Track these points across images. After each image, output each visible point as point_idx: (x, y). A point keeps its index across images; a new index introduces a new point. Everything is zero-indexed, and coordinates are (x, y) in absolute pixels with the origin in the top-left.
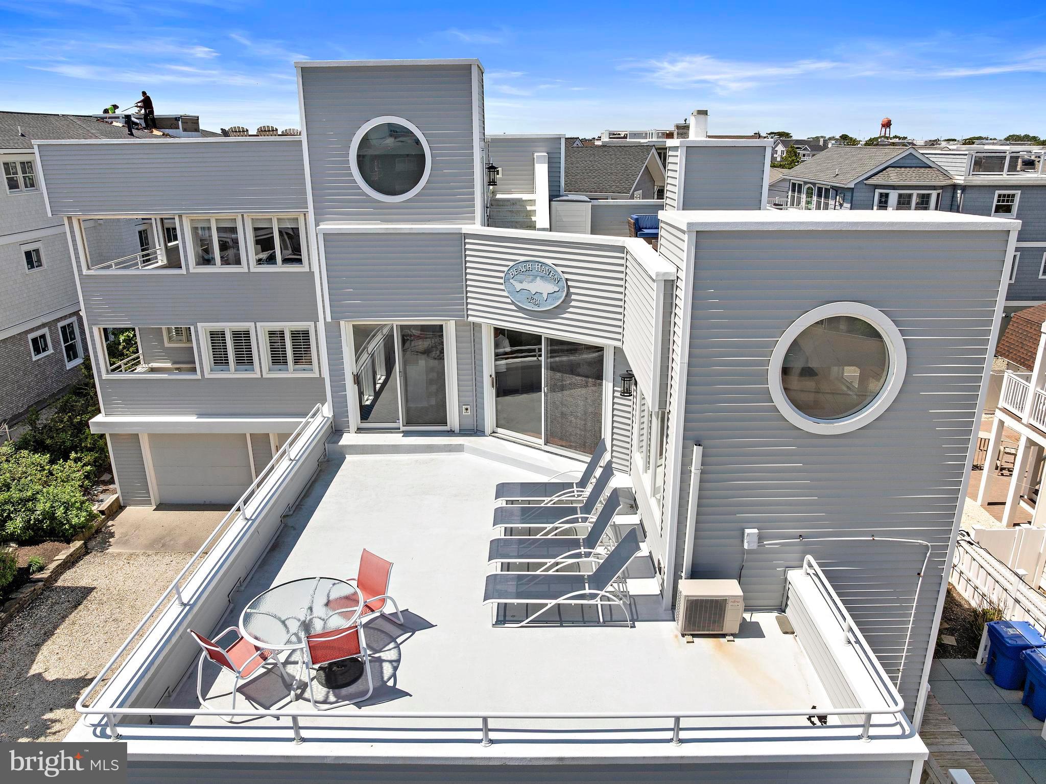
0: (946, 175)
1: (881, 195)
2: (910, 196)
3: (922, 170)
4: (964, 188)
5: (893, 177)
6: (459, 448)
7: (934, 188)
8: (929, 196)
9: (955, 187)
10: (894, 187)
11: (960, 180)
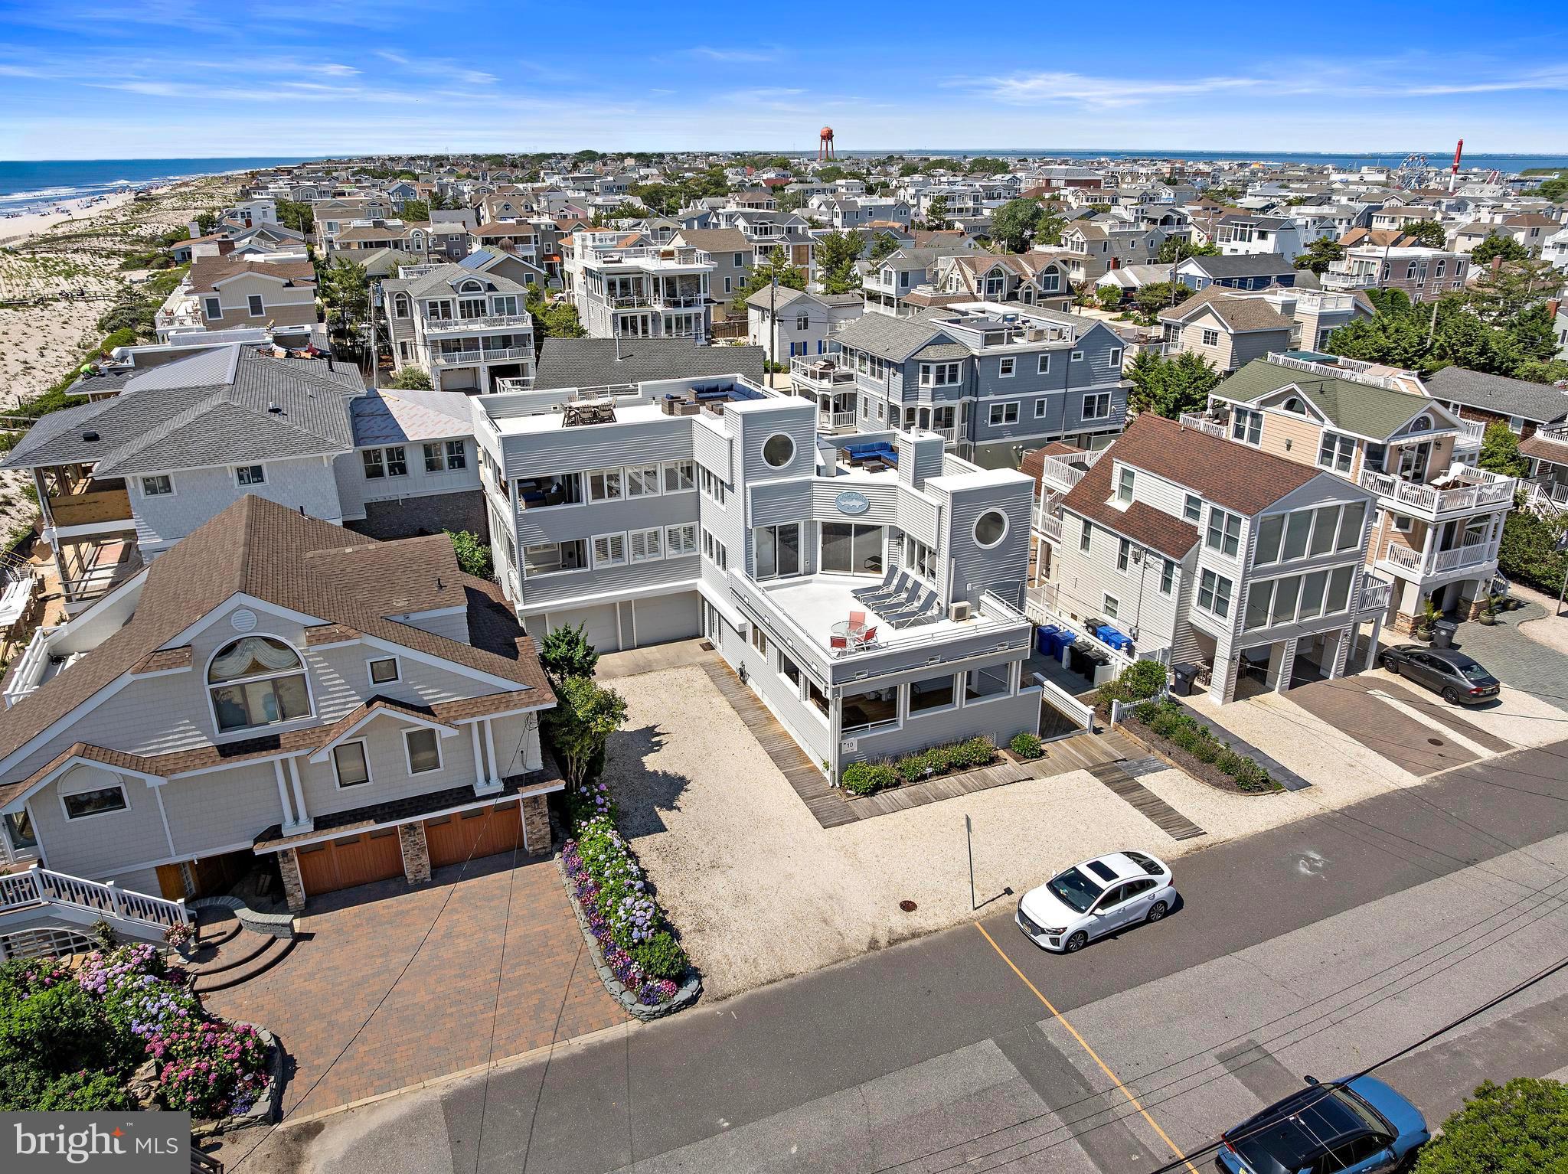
0: (967, 348)
1: (924, 367)
2: (944, 366)
3: (950, 346)
4: (980, 358)
5: (932, 353)
6: (810, 581)
7: (960, 360)
8: (957, 365)
9: (973, 357)
10: (933, 362)
11: (976, 352)
